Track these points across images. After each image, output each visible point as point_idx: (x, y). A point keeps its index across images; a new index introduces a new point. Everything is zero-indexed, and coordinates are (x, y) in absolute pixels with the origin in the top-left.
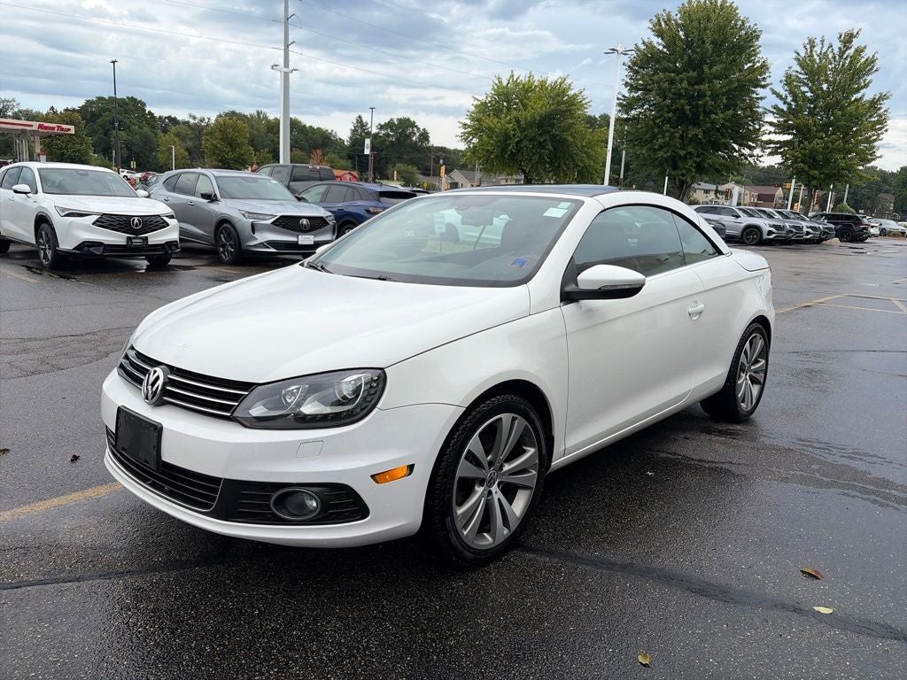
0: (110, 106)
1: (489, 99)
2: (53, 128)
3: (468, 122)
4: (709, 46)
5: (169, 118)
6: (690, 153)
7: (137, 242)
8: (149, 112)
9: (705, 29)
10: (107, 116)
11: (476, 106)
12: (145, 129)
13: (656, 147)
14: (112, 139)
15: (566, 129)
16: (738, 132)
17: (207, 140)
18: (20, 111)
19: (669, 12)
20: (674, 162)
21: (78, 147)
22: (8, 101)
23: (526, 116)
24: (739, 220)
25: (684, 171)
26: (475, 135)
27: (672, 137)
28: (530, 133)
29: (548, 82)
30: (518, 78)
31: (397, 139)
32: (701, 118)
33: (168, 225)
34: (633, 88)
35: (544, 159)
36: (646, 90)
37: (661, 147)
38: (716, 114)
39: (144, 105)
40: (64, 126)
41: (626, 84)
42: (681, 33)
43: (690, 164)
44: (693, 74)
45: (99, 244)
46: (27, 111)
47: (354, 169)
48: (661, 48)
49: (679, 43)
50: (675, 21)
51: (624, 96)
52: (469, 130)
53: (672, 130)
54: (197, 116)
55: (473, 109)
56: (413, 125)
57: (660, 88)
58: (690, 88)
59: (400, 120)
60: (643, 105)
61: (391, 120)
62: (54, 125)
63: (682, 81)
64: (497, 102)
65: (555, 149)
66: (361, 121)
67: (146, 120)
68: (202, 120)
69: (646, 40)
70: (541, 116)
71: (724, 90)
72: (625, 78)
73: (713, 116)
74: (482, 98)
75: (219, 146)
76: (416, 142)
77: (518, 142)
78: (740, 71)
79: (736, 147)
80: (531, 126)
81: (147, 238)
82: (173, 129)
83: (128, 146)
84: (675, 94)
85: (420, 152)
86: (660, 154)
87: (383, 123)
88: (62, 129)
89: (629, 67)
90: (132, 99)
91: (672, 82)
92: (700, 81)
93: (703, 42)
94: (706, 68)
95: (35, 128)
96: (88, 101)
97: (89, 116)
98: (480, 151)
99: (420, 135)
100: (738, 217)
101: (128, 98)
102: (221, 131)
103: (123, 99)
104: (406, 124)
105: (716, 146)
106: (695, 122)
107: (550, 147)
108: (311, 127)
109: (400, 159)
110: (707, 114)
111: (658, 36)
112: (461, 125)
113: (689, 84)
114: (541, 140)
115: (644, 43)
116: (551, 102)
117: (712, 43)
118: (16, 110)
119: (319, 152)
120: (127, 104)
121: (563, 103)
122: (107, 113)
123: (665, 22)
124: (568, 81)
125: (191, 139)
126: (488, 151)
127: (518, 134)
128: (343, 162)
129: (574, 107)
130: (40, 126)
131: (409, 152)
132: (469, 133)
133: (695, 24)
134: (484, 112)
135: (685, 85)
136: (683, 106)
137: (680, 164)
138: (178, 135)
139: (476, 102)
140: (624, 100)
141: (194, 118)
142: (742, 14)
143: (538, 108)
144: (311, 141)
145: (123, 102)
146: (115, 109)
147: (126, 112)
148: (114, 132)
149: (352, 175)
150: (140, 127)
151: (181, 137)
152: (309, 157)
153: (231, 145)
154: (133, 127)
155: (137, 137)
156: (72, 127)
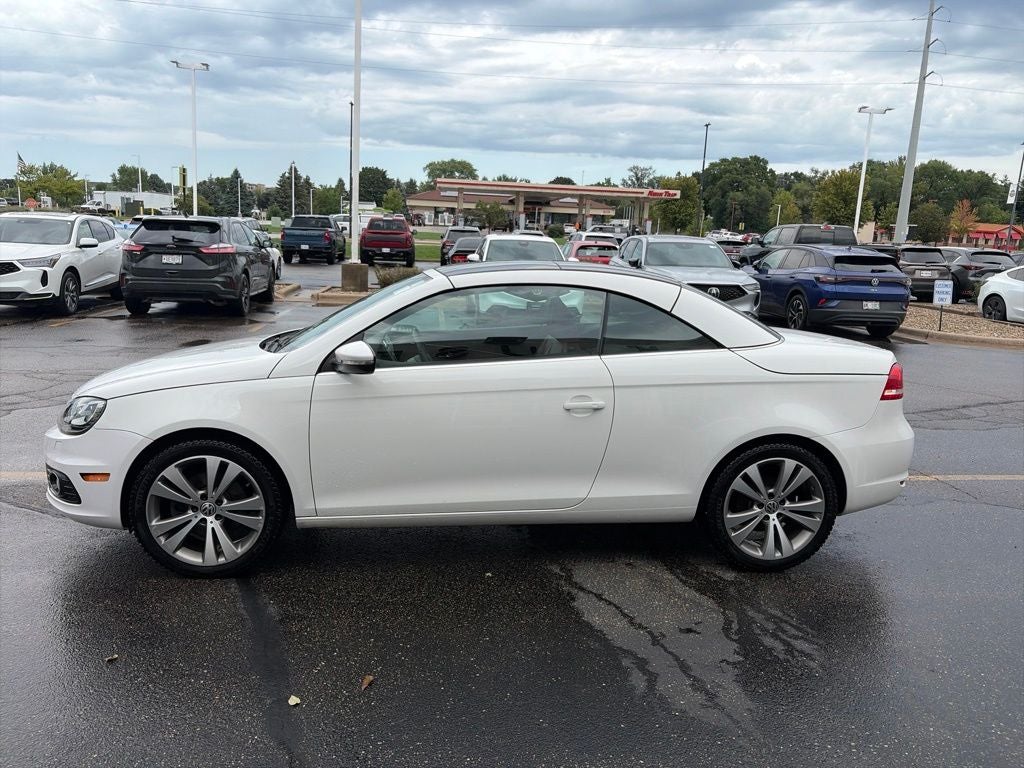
0: (731, 167)
2: (661, 194)
5: (795, 174)
8: (771, 170)
10: (727, 178)
12: (762, 188)
14: (729, 200)
17: (818, 196)
18: (654, 179)
21: (690, 210)
22: (647, 170)
39: (766, 162)
40: (671, 192)
46: (661, 178)
67: (766, 178)
75: (830, 202)
82: (797, 186)
83: (743, 205)
90: (756, 159)
95: (645, 195)
96: (712, 164)
97: (710, 179)
101: (751, 157)
102: (835, 185)
103: (746, 159)
118: (651, 177)
119: (966, 203)
120: (748, 163)
122: (727, 175)
138: (797, 192)
141: (817, 172)
144: (959, 190)
145: (745, 162)
146: (736, 170)
147: (747, 172)
148: (731, 194)
149: (1014, 229)
150: (758, 187)
151: (799, 195)
152: (948, 212)
153: (845, 201)
154: (751, 187)
155: (754, 197)
156: (678, 193)
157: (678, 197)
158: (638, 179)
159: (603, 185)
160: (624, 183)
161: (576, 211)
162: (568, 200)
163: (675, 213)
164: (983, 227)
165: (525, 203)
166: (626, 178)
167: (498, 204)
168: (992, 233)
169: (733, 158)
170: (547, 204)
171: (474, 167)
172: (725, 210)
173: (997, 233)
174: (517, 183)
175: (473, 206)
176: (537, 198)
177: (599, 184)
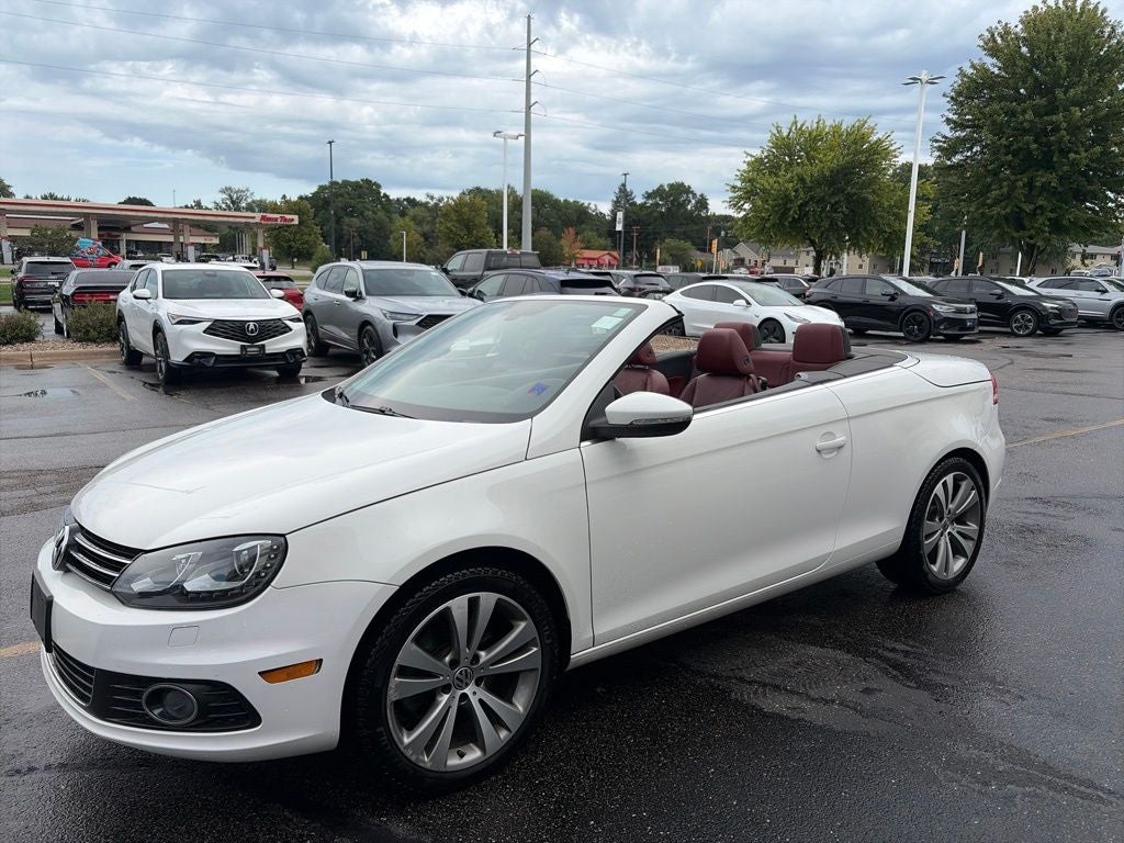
0: (342, 191)
1: (766, 154)
2: (276, 219)
3: (739, 184)
4: (1062, 63)
5: (408, 199)
6: (1041, 207)
7: (253, 351)
8: (385, 194)
9: (1057, 41)
10: (340, 202)
11: (749, 164)
12: (379, 213)
13: (989, 201)
14: (345, 227)
15: (864, 186)
16: (1113, 175)
17: (441, 222)
18: (254, 202)
19: (1006, 24)
20: (1018, 221)
21: (306, 238)
22: (242, 191)
23: (811, 171)
24: (1106, 296)
25: (1033, 232)
26: (747, 199)
27: (1012, 188)
28: (819, 192)
29: (844, 127)
30: (802, 125)
31: (669, 209)
32: (1055, 159)
33: (291, 330)
34: (956, 125)
35: (837, 225)
36: (976, 127)
37: (997, 202)
38: (1076, 153)
39: (379, 186)
40: (288, 217)
41: (948, 121)
42: (1024, 50)
43: (1040, 221)
44: (1040, 101)
45: (211, 354)
46: (261, 201)
47: (614, 248)
48: (996, 71)
49: (1020, 63)
50: (1016, 34)
51: (944, 137)
52: (739, 193)
53: (1012, 178)
54: (435, 196)
55: (745, 167)
56: (688, 190)
57: (994, 123)
58: (1037, 120)
59: (671, 186)
60: (971, 148)
61: (661, 186)
62: (277, 216)
63: (1024, 112)
64: (776, 157)
65: (852, 211)
66: (625, 190)
67: (381, 203)
68: (441, 200)
69: (976, 62)
70: (832, 171)
71: (1088, 120)
72: (947, 113)
73: (1072, 155)
74: (757, 152)
75: (454, 229)
76: (691, 212)
77: (800, 206)
78: (1111, 94)
79: (1111, 195)
80: (819, 184)
81: (263, 346)
82: (411, 212)
83: (361, 233)
84: (1015, 129)
85: (696, 224)
86: (996, 210)
87: (650, 191)
88: (286, 220)
89: (952, 98)
90: (368, 182)
91: (1012, 114)
92: (1052, 108)
93: (1055, 59)
94: (1059, 93)
95: (258, 220)
96: (320, 187)
97: (321, 203)
98: (753, 219)
99: (697, 203)
100: (1105, 291)
101: (362, 180)
102: (457, 211)
103: (357, 182)
104: (679, 190)
105: (1080, 196)
106: (1048, 165)
107: (844, 209)
108: (566, 201)
109: (671, 234)
110: (1064, 153)
111: (992, 56)
112: (728, 188)
113: (1036, 114)
114: (833, 201)
115: (973, 66)
116: (846, 151)
117: (1067, 59)
118: (249, 200)
119: (571, 230)
120: (361, 187)
121: (862, 152)
122: (339, 199)
123: (1001, 37)
124: (871, 123)
125: (428, 222)
126: (763, 219)
127: (802, 195)
128: (602, 241)
129: (876, 156)
130: (263, 218)
131: (682, 224)
132: (740, 198)
133: (1043, 36)
134: (759, 171)
135: (1029, 115)
136: (1027, 143)
137: (1027, 223)
138: (414, 218)
139: (749, 159)
140: (944, 142)
141: (432, 198)
142: (1111, 17)
143: (829, 161)
144: (563, 218)
145: (356, 186)
146: (348, 193)
147: (360, 196)
148: (346, 220)
149: (611, 255)
150: (374, 212)
151: (418, 221)
152: (559, 238)
153: (467, 227)
154: (367, 213)
155: (370, 223)
156: (296, 217)
157: (296, 222)
158: (233, 202)
159: (192, 207)
160: (218, 207)
161: (170, 239)
162: (156, 225)
163: (290, 241)
164: (588, 253)
165: (100, 229)
166: (219, 201)
167: (63, 230)
168: (594, 259)
169: (344, 181)
170: (128, 229)
171: (7, 182)
172: (342, 237)
173: (598, 259)
174: (72, 203)
175: (26, 233)
176: (109, 222)
177: (187, 207)
